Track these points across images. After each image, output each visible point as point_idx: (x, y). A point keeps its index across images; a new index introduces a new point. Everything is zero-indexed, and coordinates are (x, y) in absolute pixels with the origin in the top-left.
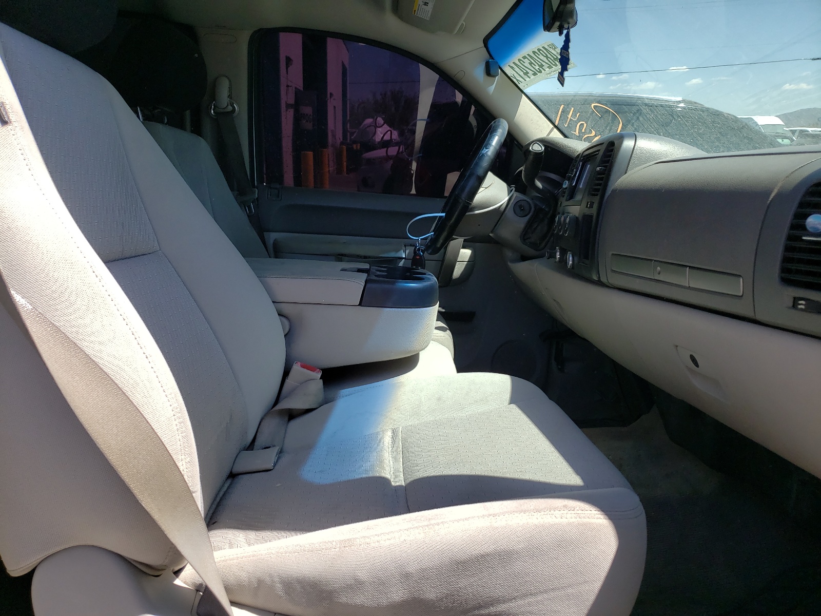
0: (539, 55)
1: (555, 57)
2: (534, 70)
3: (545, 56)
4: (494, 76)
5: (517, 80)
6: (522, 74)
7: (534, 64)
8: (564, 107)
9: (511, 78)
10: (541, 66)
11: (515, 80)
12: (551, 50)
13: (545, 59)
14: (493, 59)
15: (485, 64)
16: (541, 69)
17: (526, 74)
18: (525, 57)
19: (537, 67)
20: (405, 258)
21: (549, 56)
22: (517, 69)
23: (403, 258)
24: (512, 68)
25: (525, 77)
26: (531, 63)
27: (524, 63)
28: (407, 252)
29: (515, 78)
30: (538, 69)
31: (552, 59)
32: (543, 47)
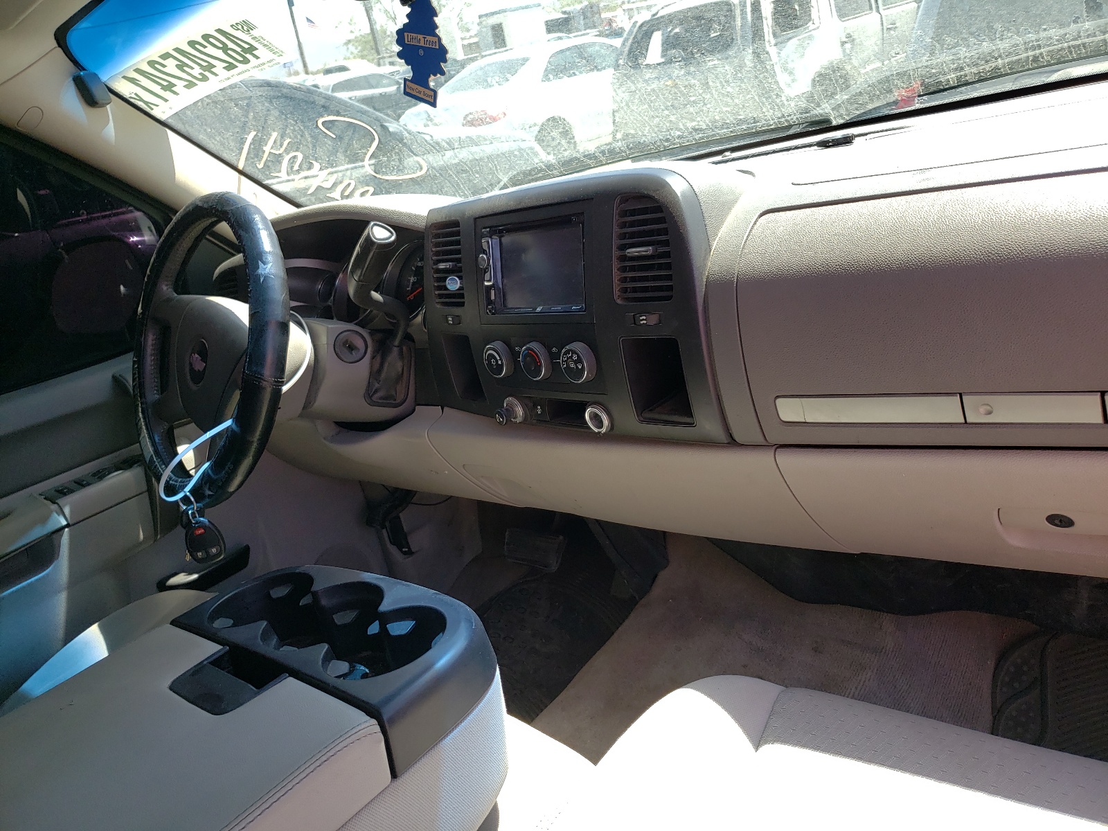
0: (205, 47)
1: (246, 46)
2: (189, 78)
3: (218, 48)
4: (103, 105)
5: (146, 103)
6: (157, 89)
7: (187, 66)
8: (256, 135)
9: (132, 100)
10: (210, 67)
11: (140, 104)
12: (238, 34)
13: (220, 54)
14: (84, 70)
15: (72, 84)
16: (207, 73)
17: (169, 87)
18: (166, 56)
19: (197, 71)
20: (68, 526)
21: (231, 45)
22: (145, 82)
23: (63, 528)
24: (133, 81)
25: (167, 95)
26: (181, 66)
27: (164, 66)
28: (67, 510)
29: (141, 100)
30: (200, 74)
31: (239, 50)
32: (219, 31)
